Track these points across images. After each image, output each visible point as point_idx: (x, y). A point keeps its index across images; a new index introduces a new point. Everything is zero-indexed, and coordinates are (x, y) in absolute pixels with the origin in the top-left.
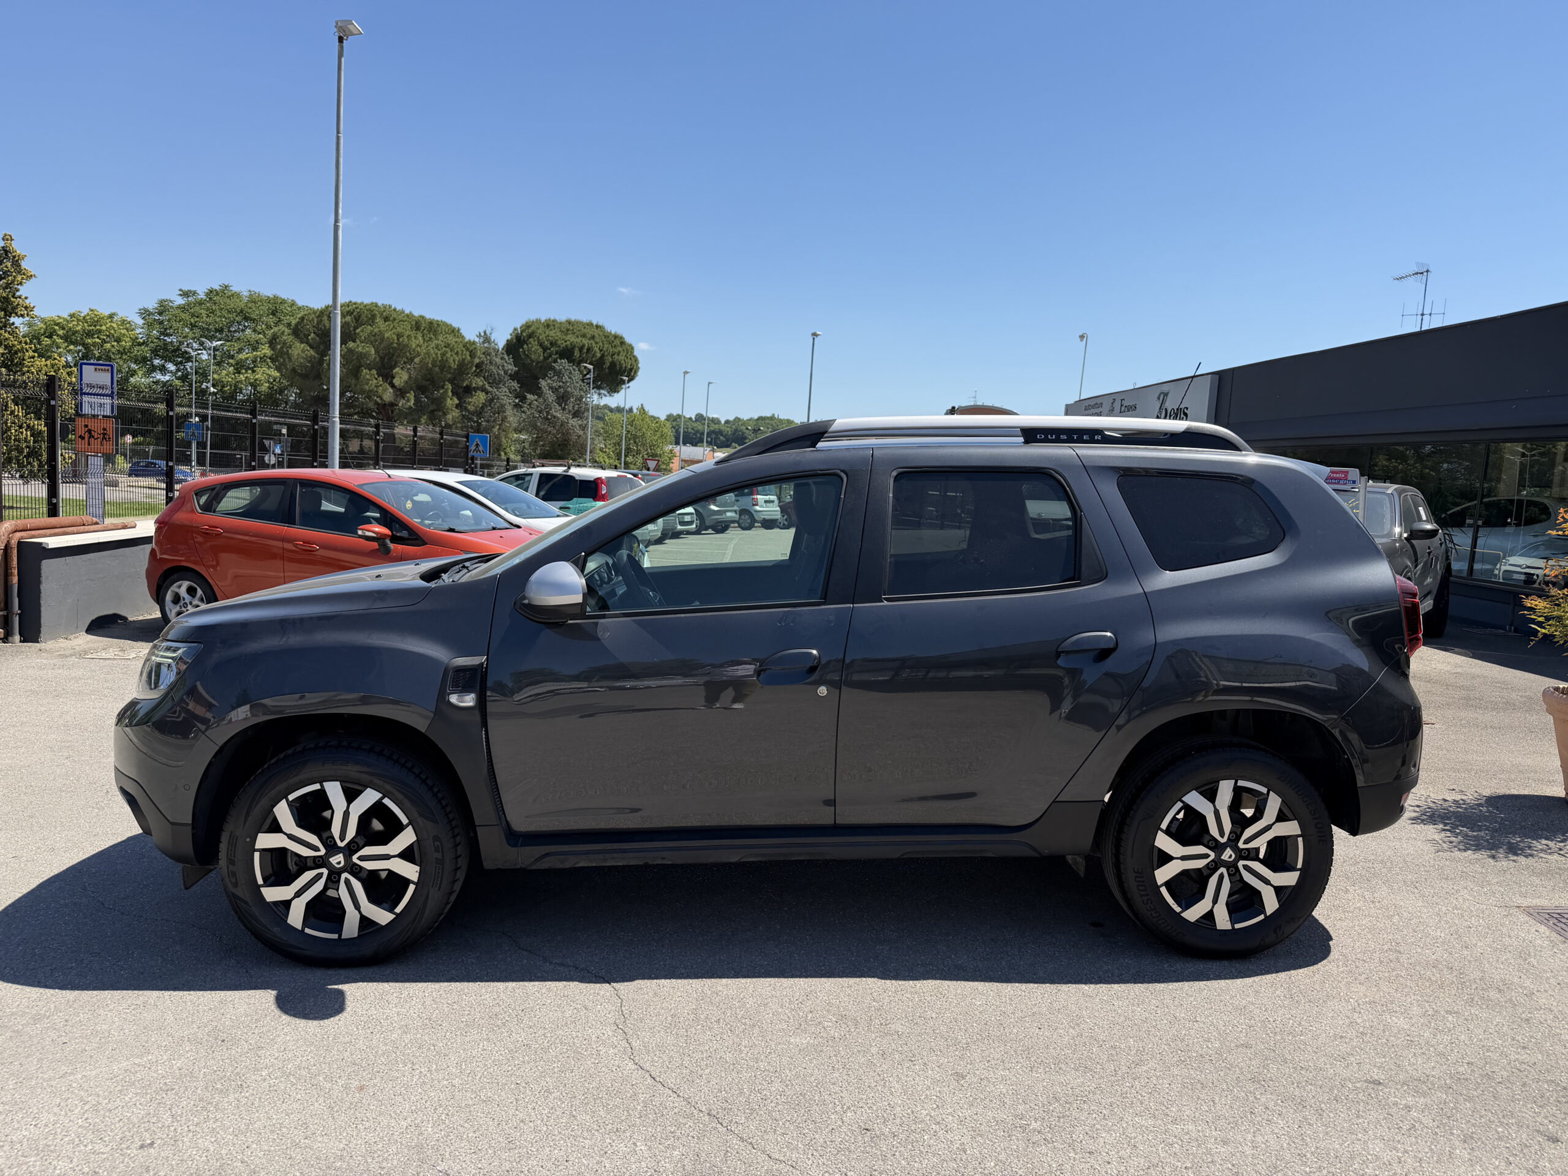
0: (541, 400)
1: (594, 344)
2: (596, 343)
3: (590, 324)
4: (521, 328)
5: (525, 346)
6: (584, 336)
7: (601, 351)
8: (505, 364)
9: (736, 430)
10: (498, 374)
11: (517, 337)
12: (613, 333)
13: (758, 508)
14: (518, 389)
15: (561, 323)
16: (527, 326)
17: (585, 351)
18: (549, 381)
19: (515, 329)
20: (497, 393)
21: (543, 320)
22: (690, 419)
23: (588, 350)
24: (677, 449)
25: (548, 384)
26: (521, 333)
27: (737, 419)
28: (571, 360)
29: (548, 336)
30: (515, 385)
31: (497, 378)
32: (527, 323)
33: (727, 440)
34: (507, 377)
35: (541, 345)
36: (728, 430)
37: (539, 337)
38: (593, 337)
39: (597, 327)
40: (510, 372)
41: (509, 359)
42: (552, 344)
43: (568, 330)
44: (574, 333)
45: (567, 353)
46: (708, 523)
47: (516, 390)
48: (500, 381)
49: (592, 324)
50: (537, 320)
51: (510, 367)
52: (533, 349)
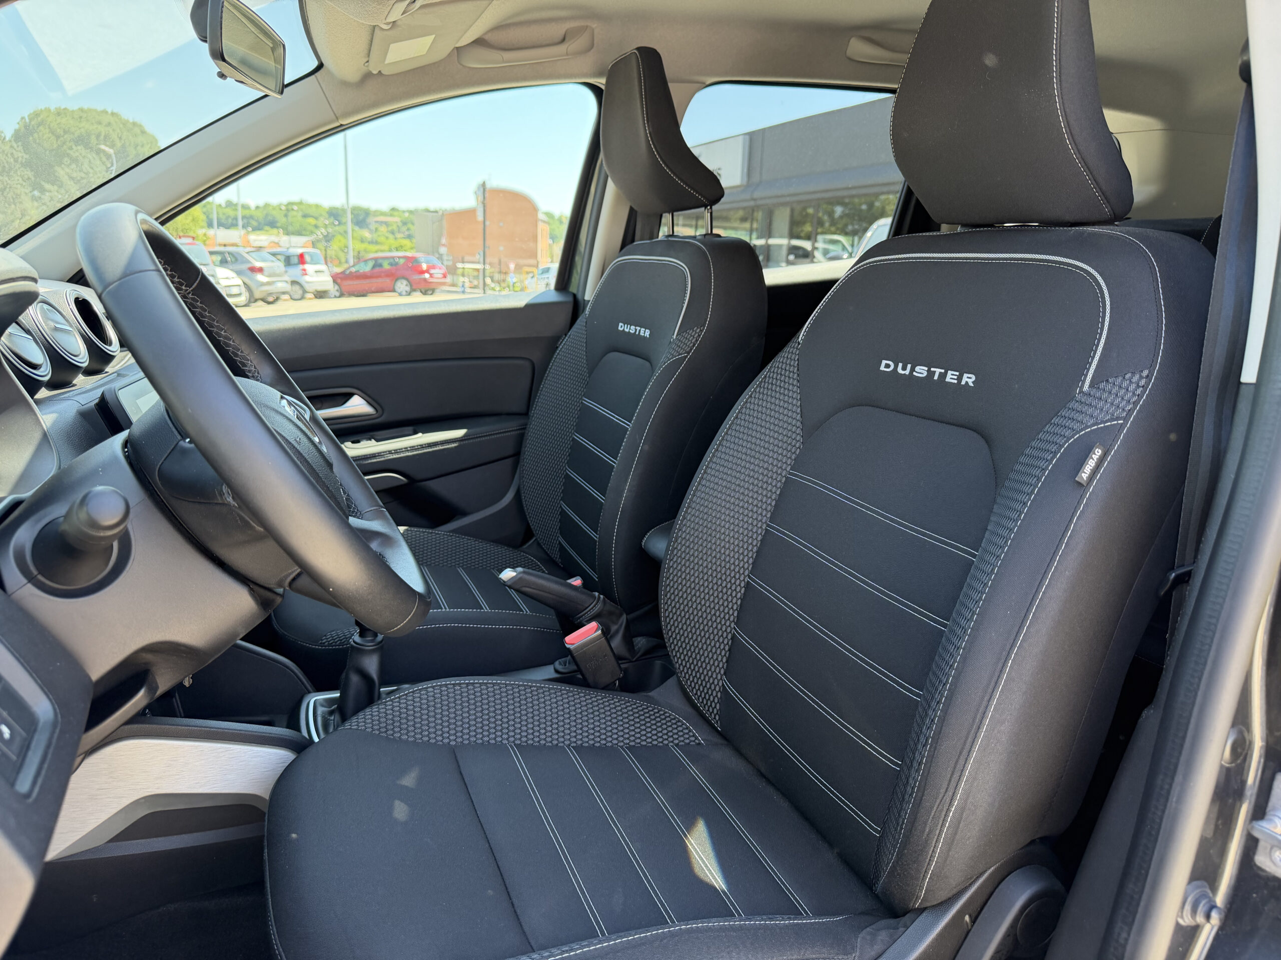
0: (63, 191)
1: (111, 131)
2: (114, 130)
3: (105, 112)
4: (29, 116)
5: (36, 135)
6: (100, 123)
7: (120, 138)
8: (14, 152)
9: (267, 215)
10: (7, 162)
11: (25, 126)
12: (131, 121)
13: (307, 278)
14: (33, 179)
15: (73, 111)
16: (36, 114)
17: (102, 137)
18: (67, 170)
19: (23, 118)
20: (9, 182)
21: (53, 108)
22: (220, 205)
23: (105, 137)
24: (211, 232)
25: (67, 174)
26: (30, 122)
27: (267, 205)
28: (87, 146)
29: (59, 124)
30: (29, 173)
31: (7, 166)
32: (35, 112)
33: (259, 224)
34: (18, 166)
35: (53, 132)
36: (259, 215)
37: (49, 125)
38: (109, 124)
39: (113, 114)
40: (20, 159)
41: (18, 146)
42: (65, 132)
43: (81, 117)
44: (87, 120)
45: (82, 140)
46: (257, 295)
47: (29, 178)
48: (10, 169)
49: (107, 112)
50: (46, 109)
51: (20, 155)
52: (44, 137)
